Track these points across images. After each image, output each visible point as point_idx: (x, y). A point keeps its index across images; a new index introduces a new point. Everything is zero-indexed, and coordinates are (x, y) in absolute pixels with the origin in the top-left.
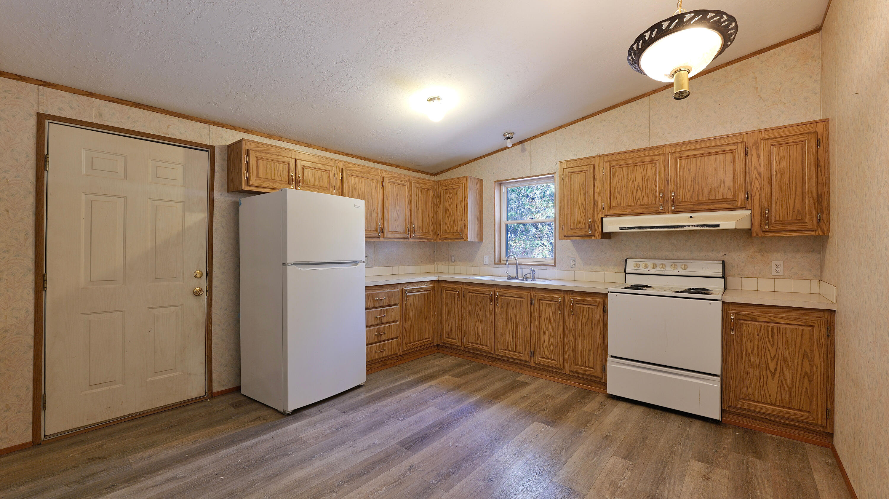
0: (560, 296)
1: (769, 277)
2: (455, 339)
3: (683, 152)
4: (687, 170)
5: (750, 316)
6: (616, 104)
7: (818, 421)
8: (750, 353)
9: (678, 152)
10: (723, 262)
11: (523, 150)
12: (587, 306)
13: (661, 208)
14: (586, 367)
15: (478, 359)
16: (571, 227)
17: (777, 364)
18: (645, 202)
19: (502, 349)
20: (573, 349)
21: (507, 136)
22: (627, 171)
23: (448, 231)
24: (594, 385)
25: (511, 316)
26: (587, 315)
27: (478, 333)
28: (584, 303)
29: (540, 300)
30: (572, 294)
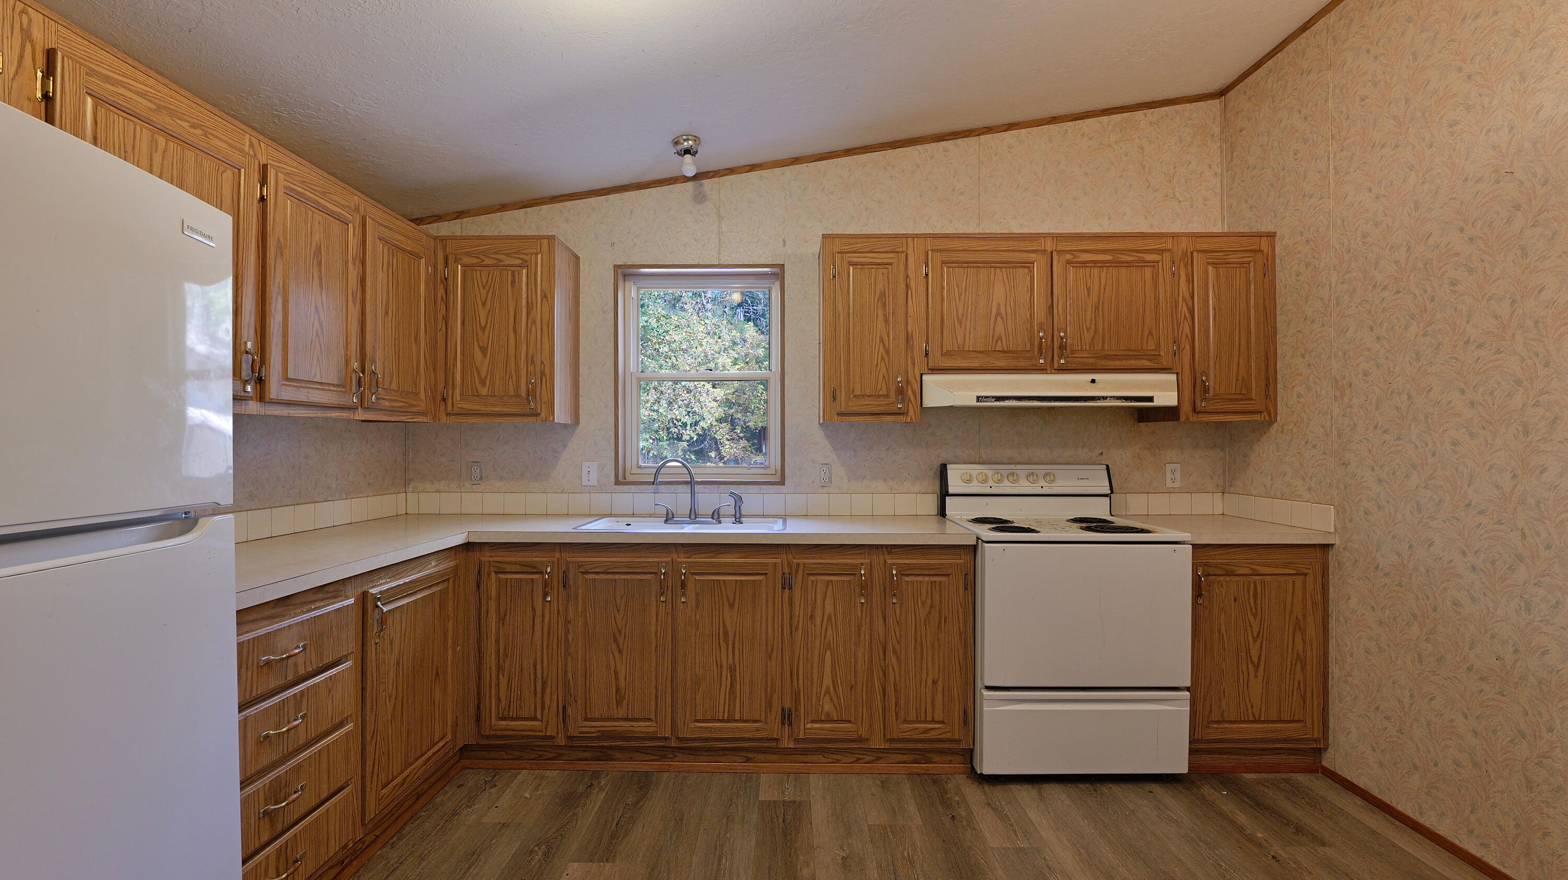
0: (862, 561)
1: (1162, 491)
2: (534, 719)
3: (1078, 254)
4: (1084, 290)
5: (1224, 567)
6: (918, 136)
7: (1313, 735)
8: (1225, 634)
9: (1069, 252)
10: (1107, 466)
11: (700, 198)
12: (927, 579)
13: (1042, 361)
14: (926, 722)
15: (613, 760)
16: (856, 393)
17: (1261, 648)
18: (1011, 344)
19: (697, 721)
20: (895, 685)
21: (686, 144)
22: (977, 278)
23: (484, 391)
24: (937, 758)
25: (725, 627)
26: (929, 601)
27: (618, 690)
28: (923, 571)
29: (809, 574)
30: (889, 553)
